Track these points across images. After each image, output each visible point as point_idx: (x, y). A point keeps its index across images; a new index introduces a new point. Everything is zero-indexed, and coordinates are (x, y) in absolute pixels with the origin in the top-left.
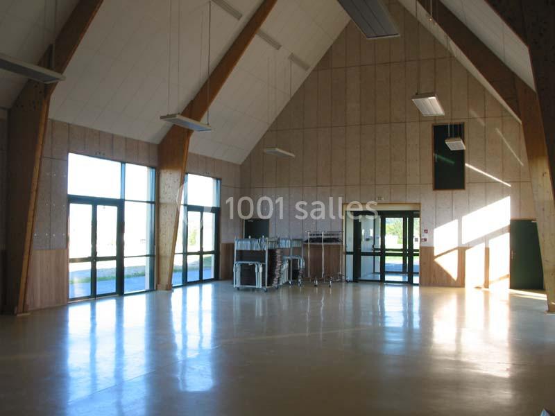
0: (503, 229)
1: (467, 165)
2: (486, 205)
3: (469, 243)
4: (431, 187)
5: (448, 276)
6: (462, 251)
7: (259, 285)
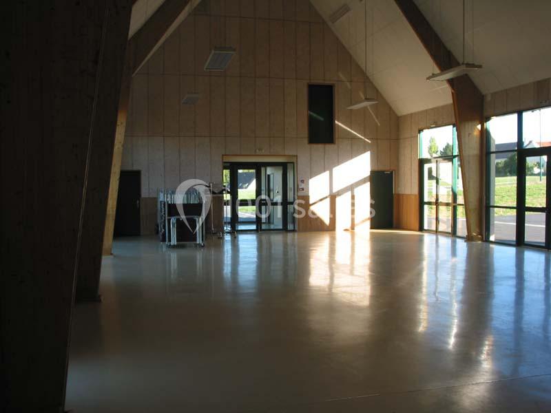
0: (365, 178)
1: (336, 122)
2: (352, 158)
3: (338, 192)
4: (306, 141)
5: (322, 222)
6: (333, 198)
7: (199, 240)
